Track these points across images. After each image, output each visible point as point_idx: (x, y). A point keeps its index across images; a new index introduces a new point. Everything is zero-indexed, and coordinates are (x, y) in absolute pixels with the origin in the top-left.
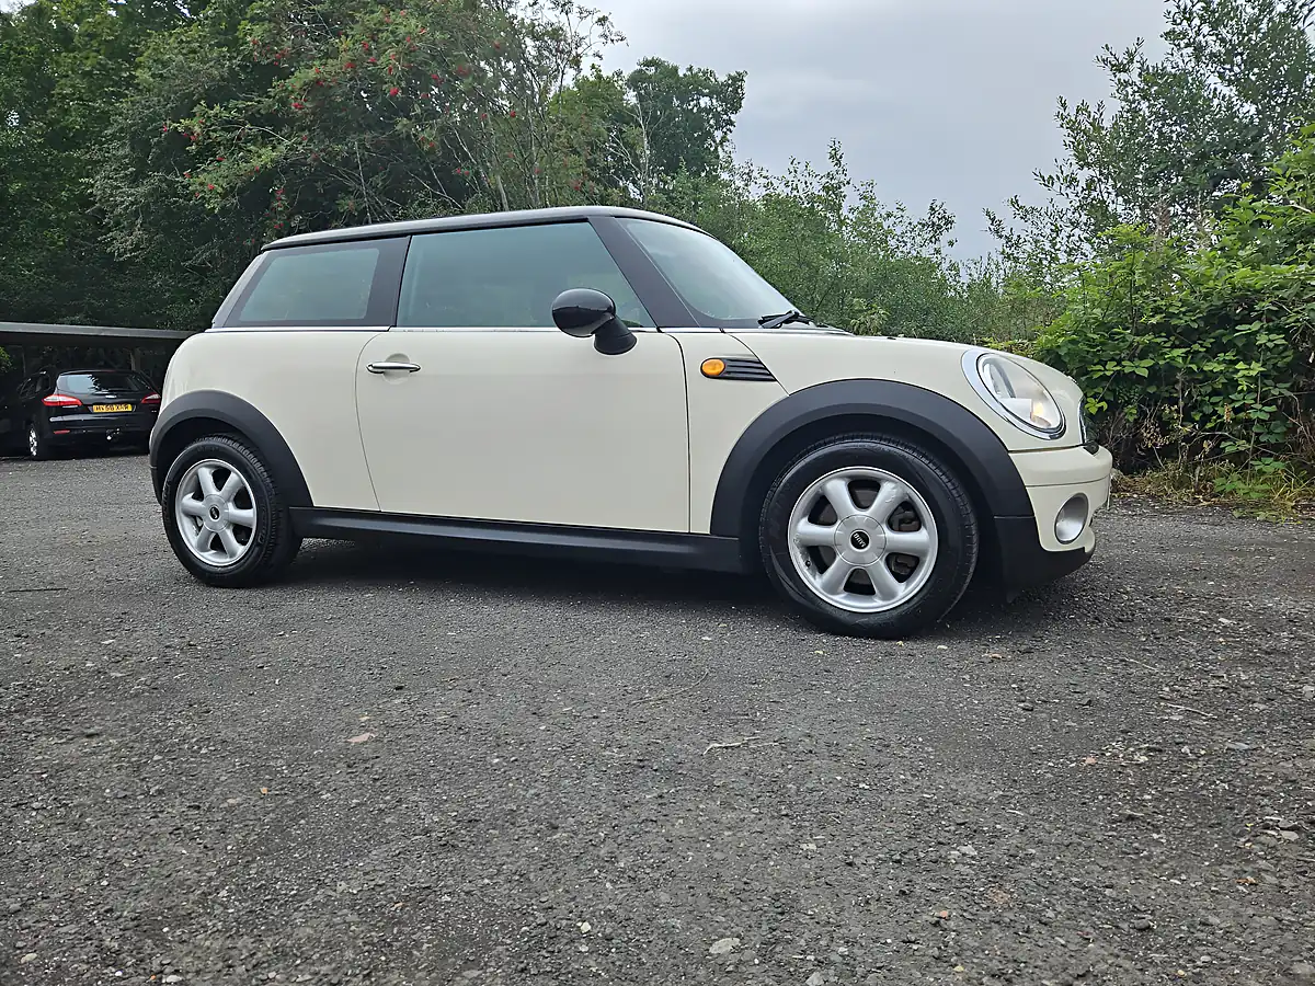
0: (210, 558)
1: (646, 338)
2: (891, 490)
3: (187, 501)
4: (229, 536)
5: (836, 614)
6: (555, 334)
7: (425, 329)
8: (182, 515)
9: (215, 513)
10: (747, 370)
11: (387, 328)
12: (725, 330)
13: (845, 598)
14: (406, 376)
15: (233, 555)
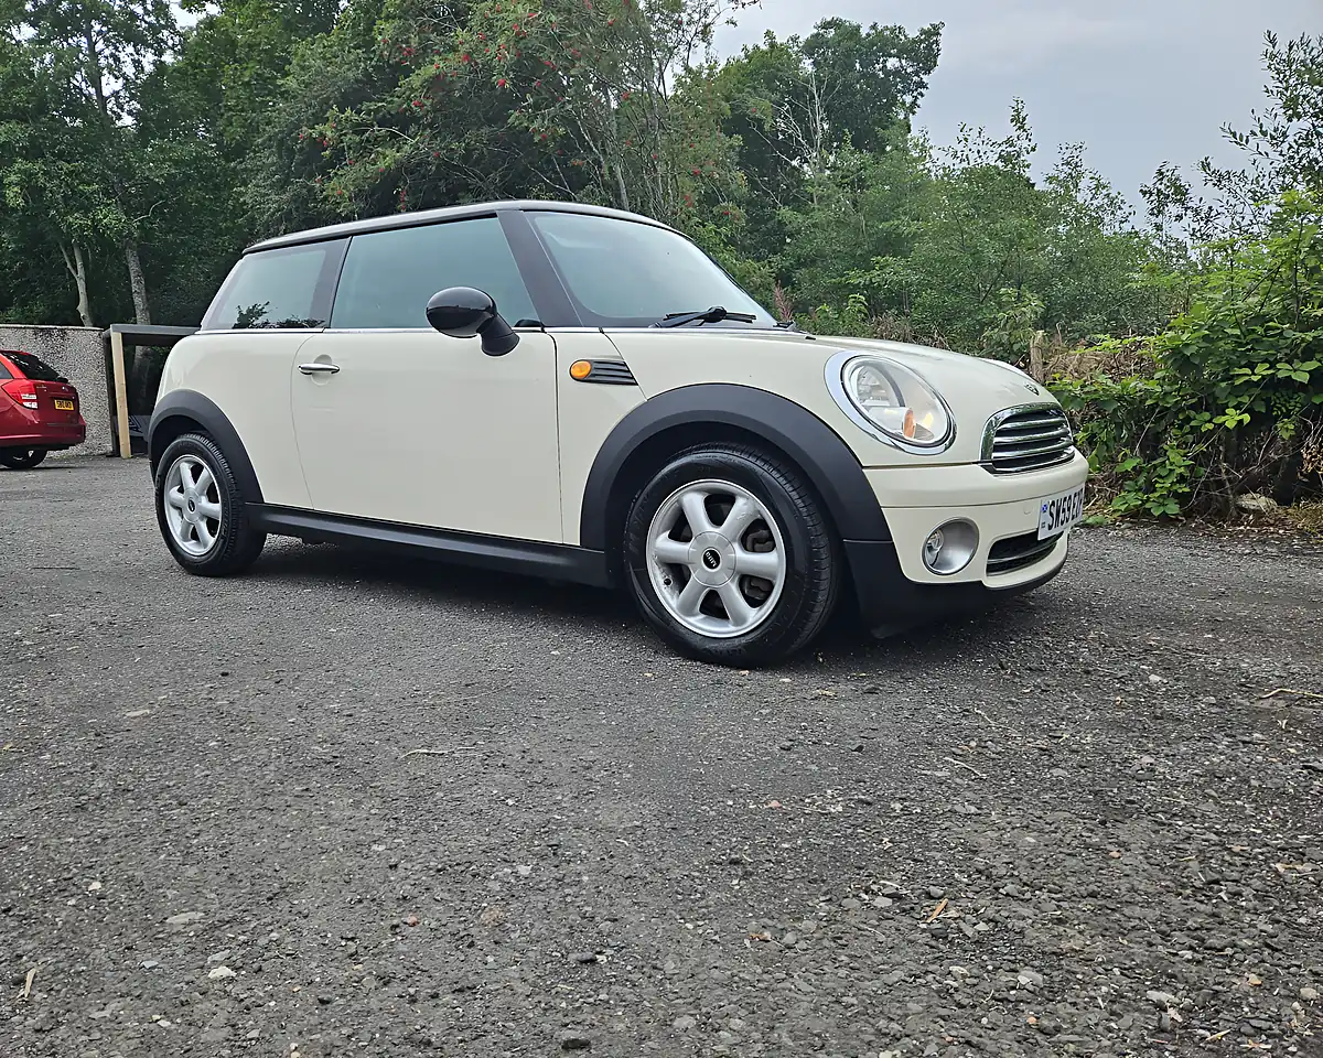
0: (191, 548)
1: (526, 338)
2: (745, 506)
3: (173, 493)
4: (203, 527)
5: (689, 637)
6: (433, 335)
7: (361, 330)
8: (171, 508)
9: (192, 505)
10: (612, 373)
11: (321, 330)
12: (604, 330)
13: (703, 620)
14: (326, 377)
15: (205, 546)
